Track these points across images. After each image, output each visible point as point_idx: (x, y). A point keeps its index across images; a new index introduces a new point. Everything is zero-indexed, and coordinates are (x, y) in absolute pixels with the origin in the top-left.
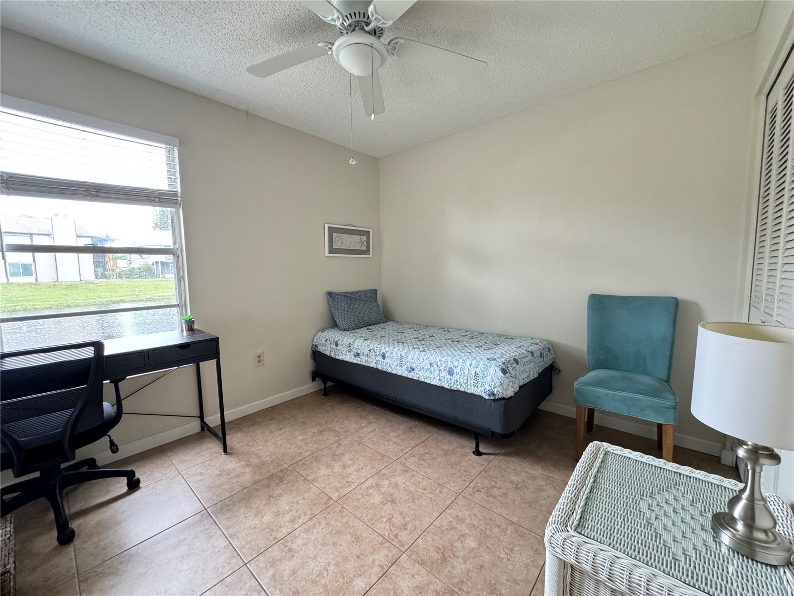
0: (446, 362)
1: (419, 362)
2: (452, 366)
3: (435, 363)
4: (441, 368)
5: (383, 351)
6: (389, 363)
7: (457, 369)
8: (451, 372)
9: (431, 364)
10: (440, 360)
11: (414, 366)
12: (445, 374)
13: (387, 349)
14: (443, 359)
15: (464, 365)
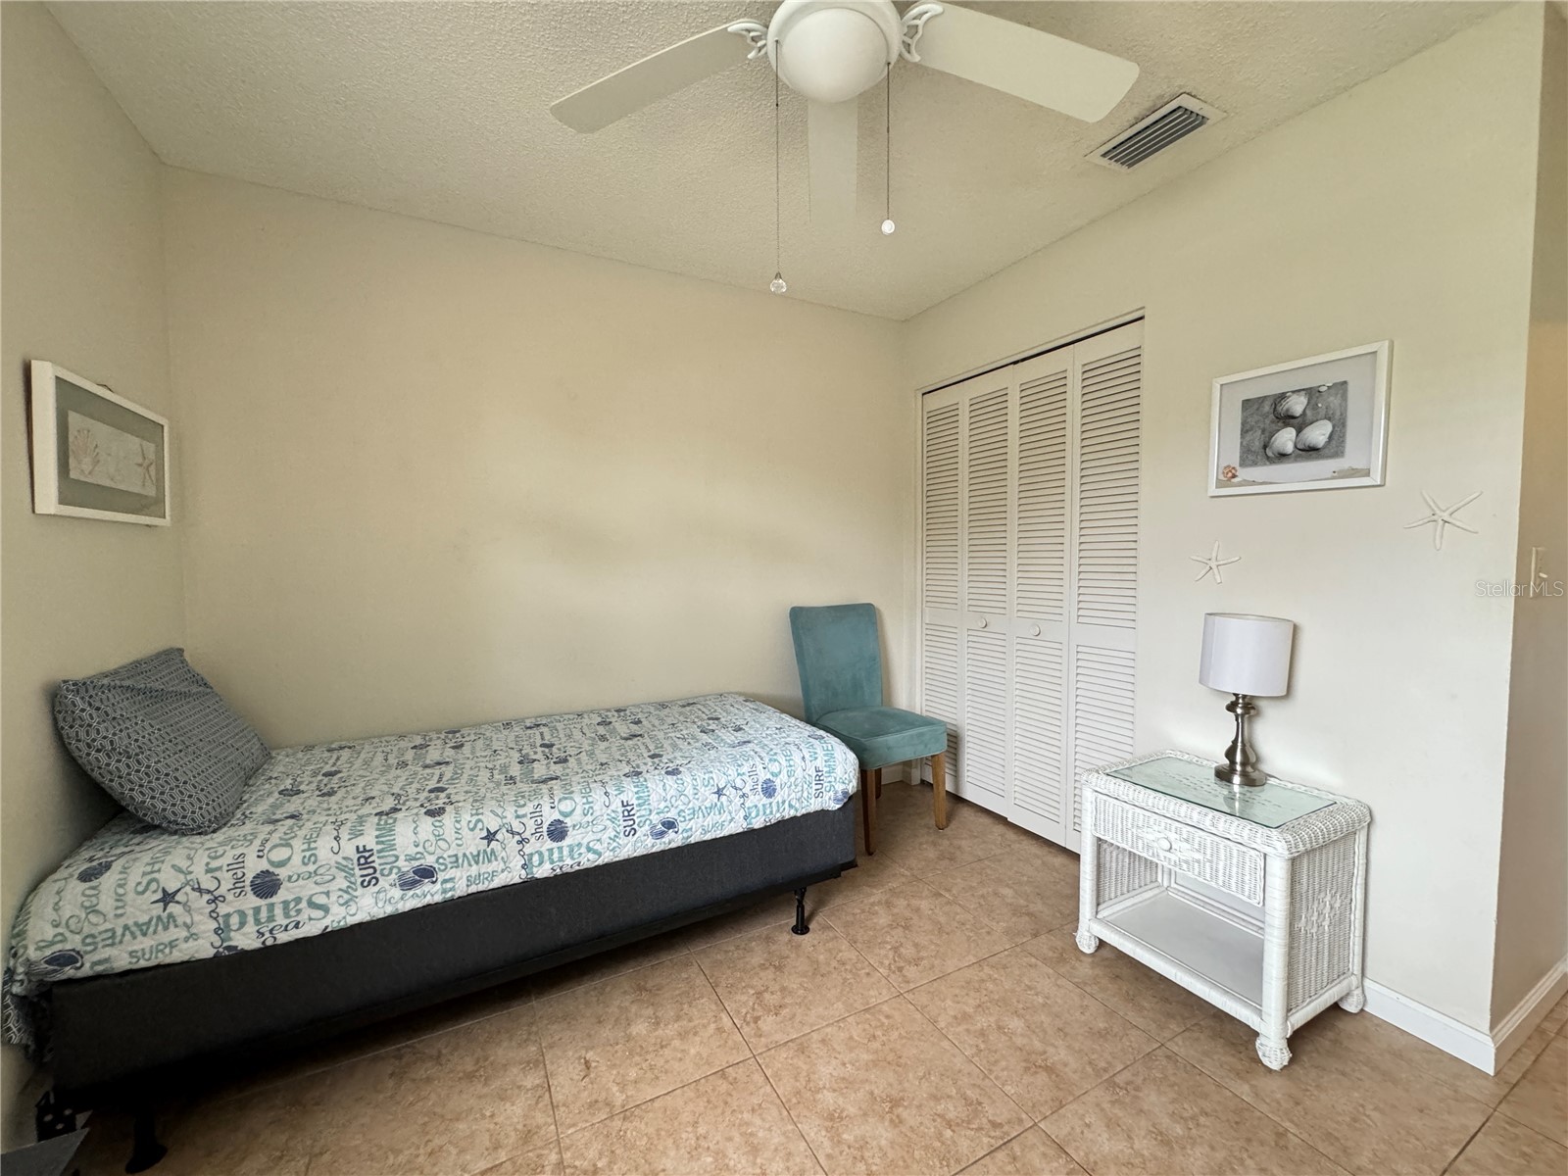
0: (752, 772)
1: (686, 801)
2: (769, 776)
3: (729, 785)
4: (746, 790)
5: (549, 816)
6: (585, 842)
7: (781, 776)
8: (769, 790)
9: (719, 792)
10: (738, 774)
11: (672, 815)
12: (757, 799)
13: (566, 806)
14: (745, 769)
15: (792, 763)
